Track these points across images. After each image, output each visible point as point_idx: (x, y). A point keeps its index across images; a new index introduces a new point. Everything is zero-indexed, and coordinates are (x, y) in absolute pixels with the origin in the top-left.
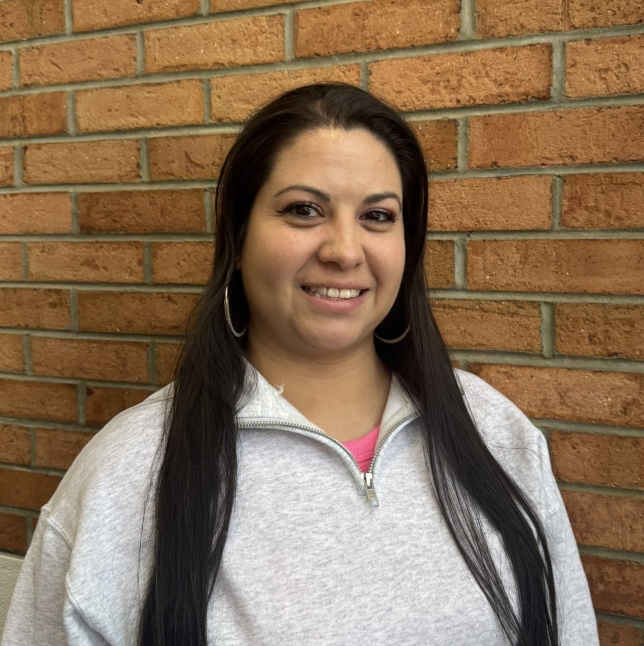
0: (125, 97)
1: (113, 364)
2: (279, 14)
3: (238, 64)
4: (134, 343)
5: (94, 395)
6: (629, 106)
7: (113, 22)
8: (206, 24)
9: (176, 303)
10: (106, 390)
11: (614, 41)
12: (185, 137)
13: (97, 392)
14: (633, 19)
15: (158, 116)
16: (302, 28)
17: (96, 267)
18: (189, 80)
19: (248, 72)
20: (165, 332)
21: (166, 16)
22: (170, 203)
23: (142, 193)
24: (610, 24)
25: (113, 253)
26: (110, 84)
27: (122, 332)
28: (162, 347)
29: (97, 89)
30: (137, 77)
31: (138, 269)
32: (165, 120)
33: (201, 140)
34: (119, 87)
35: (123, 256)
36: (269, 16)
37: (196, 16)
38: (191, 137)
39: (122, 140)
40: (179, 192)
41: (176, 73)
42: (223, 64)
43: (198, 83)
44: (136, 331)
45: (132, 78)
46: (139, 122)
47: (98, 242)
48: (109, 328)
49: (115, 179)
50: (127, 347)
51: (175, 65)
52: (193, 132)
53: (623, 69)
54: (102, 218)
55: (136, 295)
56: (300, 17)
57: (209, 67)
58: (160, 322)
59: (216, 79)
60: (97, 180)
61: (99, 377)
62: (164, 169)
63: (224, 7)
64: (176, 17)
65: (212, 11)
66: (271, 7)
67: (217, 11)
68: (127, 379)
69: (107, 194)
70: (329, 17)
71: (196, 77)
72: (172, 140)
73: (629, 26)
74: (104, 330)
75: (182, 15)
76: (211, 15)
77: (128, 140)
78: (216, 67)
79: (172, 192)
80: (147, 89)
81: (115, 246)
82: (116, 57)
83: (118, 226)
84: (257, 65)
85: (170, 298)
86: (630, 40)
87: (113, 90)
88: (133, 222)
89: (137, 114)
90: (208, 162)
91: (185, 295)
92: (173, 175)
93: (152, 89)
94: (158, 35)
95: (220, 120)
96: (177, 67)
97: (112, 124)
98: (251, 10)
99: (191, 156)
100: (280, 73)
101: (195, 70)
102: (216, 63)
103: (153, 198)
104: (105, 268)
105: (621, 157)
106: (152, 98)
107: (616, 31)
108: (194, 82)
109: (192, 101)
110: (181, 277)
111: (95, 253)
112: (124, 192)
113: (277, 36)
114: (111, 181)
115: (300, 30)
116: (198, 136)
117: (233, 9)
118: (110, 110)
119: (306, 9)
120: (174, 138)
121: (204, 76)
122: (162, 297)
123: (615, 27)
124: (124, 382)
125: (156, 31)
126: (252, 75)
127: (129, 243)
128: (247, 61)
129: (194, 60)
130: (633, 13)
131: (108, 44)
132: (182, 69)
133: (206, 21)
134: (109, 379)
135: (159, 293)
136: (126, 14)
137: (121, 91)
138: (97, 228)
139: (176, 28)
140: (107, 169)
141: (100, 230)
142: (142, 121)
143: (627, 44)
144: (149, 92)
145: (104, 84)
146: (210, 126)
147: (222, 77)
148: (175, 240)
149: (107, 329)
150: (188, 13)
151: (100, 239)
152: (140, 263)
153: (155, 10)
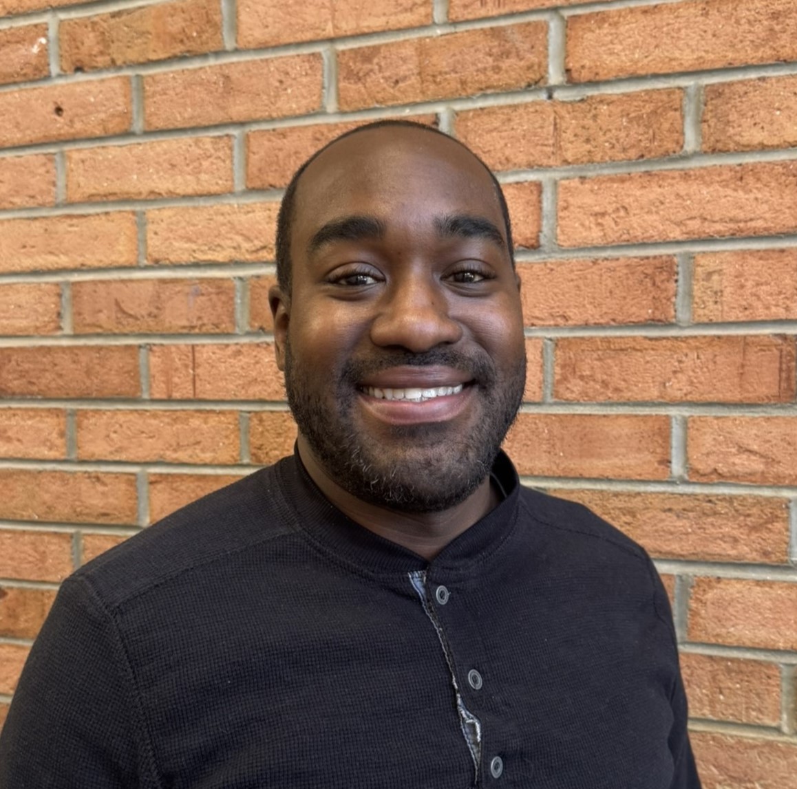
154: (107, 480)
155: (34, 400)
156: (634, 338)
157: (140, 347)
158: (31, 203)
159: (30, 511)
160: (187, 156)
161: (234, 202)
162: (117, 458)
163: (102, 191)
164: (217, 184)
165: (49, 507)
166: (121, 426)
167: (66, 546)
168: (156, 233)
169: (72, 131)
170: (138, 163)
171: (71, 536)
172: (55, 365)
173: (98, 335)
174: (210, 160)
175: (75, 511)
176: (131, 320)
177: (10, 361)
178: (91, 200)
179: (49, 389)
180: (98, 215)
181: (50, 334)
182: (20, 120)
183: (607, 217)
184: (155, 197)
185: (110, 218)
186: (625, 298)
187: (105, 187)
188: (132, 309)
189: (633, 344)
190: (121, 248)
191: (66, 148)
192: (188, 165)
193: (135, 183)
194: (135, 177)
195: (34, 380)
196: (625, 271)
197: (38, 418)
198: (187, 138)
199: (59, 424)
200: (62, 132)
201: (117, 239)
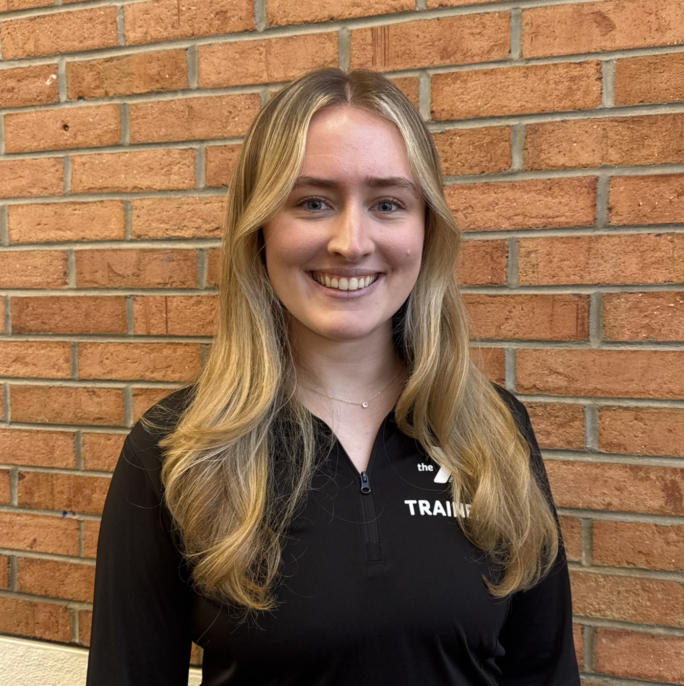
0: (53, 213)
1: (43, 451)
2: (191, 149)
3: (155, 189)
4: (62, 432)
5: (25, 479)
6: (475, 241)
7: (42, 146)
8: (126, 153)
9: (100, 397)
10: (36, 474)
11: (463, 187)
12: (108, 250)
13: (27, 477)
14: (476, 170)
15: (83, 231)
16: (211, 162)
17: (27, 364)
18: (111, 200)
19: (164, 196)
20: (90, 422)
21: (90, 143)
22: (93, 308)
23: (68, 298)
24: (459, 173)
25: (43, 352)
26: (39, 201)
27: (51, 422)
28: (88, 436)
29: (27, 205)
30: (65, 195)
31: (65, 366)
32: (89, 235)
33: (122, 253)
34: (48, 204)
35: (51, 354)
36: (181, 150)
37: (117, 145)
38: (114, 250)
39: (50, 251)
40: (103, 298)
41: (100, 194)
42: (141, 188)
43: (119, 204)
44: (63, 422)
45: (60, 196)
46: (66, 235)
47: (28, 341)
48: (40, 419)
49: (44, 286)
50: (55, 436)
51: (98, 187)
52: (115, 246)
53: (470, 210)
54: (32, 320)
55: (64, 390)
56: (209, 152)
57: (128, 190)
58: (85, 414)
59: (136, 201)
60: (28, 285)
61: (31, 463)
62: (88, 278)
63: (142, 139)
64: (99, 145)
65: (132, 142)
66: (183, 142)
67: (136, 142)
68: (56, 465)
69: (37, 298)
70: (234, 154)
71: (117, 198)
72: (96, 253)
73: (475, 176)
74: (34, 421)
75: (105, 144)
76: (132, 145)
77: (56, 251)
78: (136, 191)
79: (96, 298)
80: (73, 207)
81: (44, 345)
82: (45, 177)
83: (47, 327)
84: (172, 191)
85: (94, 392)
86: (476, 187)
87: (42, 206)
88: (60, 325)
89: (64, 229)
90: (130, 273)
91: (109, 390)
92: (97, 283)
93: (77, 207)
94: (83, 160)
95: (139, 236)
96: (100, 189)
97: (42, 236)
98: (167, 143)
99: (113, 267)
100: (192, 199)
101: (117, 192)
102: (135, 187)
103: (79, 303)
104: (34, 365)
105: (469, 281)
106: (78, 215)
107: (464, 179)
108: (116, 203)
109: (114, 219)
110: (104, 374)
111: (25, 351)
112: (52, 297)
113: (189, 167)
114: (40, 287)
115: (209, 163)
116: (120, 250)
117: (150, 141)
118: (39, 224)
119: (214, 146)
120: (98, 250)
121: (125, 198)
122: (88, 392)
123: (464, 176)
124: (53, 468)
125: (81, 156)
126: (168, 199)
127: (57, 342)
128: (163, 187)
129: (116, 184)
130: (477, 165)
131: (37, 165)
132: (105, 191)
133: (127, 150)
134: (40, 465)
135: (85, 388)
136: (54, 140)
137: (50, 208)
138: (27, 329)
139: (99, 154)
140: (37, 276)
141: (30, 331)
142: (69, 235)
143: (473, 191)
144: (75, 210)
145: (34, 201)
146: (131, 241)
147: (141, 200)
148: (99, 340)
149: (37, 420)
150: (110, 143)
151: (31, 339)
152: (67, 360)
153: (80, 138)
154: (102, 394)
155: (46, 335)
156: (479, 295)
157: (126, 297)
158: (45, 193)
159: (43, 416)
160: (162, 162)
161: (196, 195)
162: (109, 378)
163: (98, 185)
164: (184, 182)
165: (57, 414)
166: (112, 354)
167: (70, 442)
168: (138, 217)
169: (76, 142)
170: (125, 166)
171: (74, 434)
172: (62, 310)
173: (95, 289)
174: (179, 165)
175: (77, 417)
176: (119, 278)
177: (28, 307)
178: (89, 192)
179: (57, 327)
180: (95, 202)
181: (59, 287)
182: (36, 132)
183: (460, 213)
184: (137, 191)
185: (104, 205)
186: (472, 268)
187: (100, 183)
188: (120, 270)
189: (478, 300)
190: (112, 226)
191: (71, 154)
192: (162, 169)
193: (124, 180)
194: (123, 176)
195: (47, 321)
196: (472, 250)
197: (49, 349)
198: (161, 150)
199: (65, 353)
200: (68, 142)
201: (110, 220)
